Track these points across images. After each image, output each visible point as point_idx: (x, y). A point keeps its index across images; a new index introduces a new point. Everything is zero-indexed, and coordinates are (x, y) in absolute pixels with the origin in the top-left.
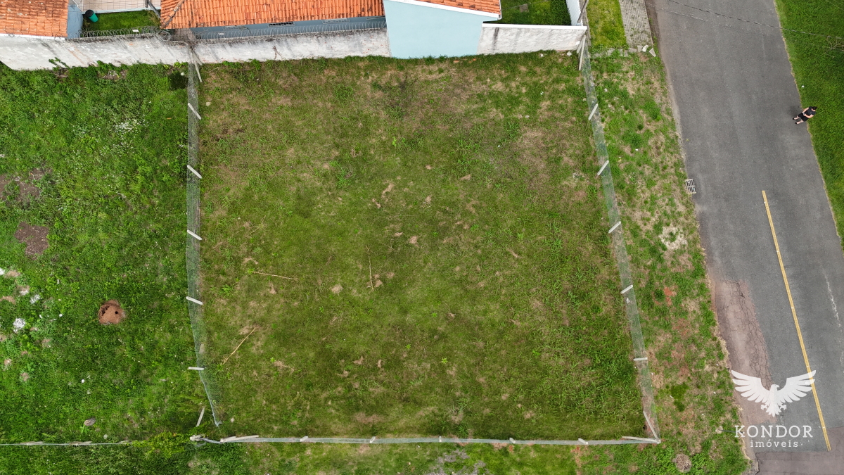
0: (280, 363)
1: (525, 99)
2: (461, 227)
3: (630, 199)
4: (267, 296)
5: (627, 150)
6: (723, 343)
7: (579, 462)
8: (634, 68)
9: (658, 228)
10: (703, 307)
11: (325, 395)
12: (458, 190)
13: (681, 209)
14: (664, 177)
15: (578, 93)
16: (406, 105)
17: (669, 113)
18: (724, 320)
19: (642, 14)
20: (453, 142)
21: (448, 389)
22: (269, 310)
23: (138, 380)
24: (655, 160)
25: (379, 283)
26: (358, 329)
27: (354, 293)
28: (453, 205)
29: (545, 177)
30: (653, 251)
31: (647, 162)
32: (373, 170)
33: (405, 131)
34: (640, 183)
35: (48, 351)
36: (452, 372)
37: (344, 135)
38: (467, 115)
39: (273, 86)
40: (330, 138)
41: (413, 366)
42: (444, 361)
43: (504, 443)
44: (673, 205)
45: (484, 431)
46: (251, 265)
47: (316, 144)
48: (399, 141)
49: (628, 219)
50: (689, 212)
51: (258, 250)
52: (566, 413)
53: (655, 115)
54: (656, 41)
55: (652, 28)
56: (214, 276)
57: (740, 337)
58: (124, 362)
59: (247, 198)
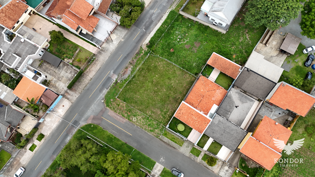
0: (153, 65)
1: (164, 115)
2: (154, 95)
3: (143, 118)
4: (162, 68)
5: (149, 123)
6: (119, 115)
7: (120, 89)
9: (137, 118)
10: (125, 116)
11: (146, 67)
13: (137, 124)
14: (142, 125)
17: (150, 133)
18: (122, 117)
19: (165, 141)
20: (165, 102)
21: (137, 80)
22: (160, 67)
23: (162, 49)
24: (145, 126)
27: (155, 77)
28: (157, 96)
29: (153, 110)
30: (135, 116)
31: (146, 124)
32: (168, 90)
33: (171, 97)
34: (144, 121)
36: (138, 82)
37: (175, 89)
38: (167, 106)
39: (188, 85)
40: (176, 87)
41: (142, 78)
42: (140, 82)
43: (127, 82)
44: (139, 123)
45: (130, 81)
46: (167, 68)
47: (176, 85)
48: (170, 95)
49: (140, 116)
50: (136, 124)
51: (168, 70)
52: (126, 91)
53: (151, 131)
54: (160, 140)
55: (163, 141)
56: (168, 63)
57: (119, 118)
58: (166, 49)
59: (175, 73)
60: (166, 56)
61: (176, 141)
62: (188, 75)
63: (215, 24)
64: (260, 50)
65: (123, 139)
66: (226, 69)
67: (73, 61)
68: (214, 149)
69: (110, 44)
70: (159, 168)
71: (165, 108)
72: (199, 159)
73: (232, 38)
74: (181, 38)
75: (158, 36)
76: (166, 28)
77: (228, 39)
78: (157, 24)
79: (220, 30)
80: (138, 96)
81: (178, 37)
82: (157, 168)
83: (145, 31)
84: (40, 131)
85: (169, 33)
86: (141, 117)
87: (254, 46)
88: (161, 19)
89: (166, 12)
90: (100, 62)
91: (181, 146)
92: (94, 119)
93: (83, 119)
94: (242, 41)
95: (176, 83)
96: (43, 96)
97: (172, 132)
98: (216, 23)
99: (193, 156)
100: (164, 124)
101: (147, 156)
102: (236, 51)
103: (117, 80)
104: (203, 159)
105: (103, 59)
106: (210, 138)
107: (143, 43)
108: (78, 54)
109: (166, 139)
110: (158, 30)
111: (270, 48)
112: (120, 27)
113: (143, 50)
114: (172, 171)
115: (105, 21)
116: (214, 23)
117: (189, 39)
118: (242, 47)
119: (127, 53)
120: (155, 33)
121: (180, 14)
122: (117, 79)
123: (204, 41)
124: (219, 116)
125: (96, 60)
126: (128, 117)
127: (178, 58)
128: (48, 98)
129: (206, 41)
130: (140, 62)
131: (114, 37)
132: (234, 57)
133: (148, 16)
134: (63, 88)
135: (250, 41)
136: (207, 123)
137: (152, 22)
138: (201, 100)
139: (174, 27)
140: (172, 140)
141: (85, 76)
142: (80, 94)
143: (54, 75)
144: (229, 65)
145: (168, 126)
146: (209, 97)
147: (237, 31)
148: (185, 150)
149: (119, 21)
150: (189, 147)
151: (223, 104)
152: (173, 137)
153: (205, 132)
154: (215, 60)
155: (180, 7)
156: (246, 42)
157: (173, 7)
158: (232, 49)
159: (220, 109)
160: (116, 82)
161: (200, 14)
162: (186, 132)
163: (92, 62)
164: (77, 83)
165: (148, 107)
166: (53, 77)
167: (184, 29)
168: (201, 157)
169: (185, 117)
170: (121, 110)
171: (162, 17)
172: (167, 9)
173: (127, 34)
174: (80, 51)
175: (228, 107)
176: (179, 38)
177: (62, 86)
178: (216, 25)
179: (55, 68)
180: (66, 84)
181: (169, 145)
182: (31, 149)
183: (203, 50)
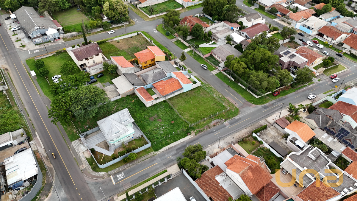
1: (199, 91)
5: (211, 91)
8: (207, 85)
12: (198, 100)
13: (219, 94)
15: (203, 88)
16: (188, 95)
17: (213, 87)
18: (229, 100)
22: (188, 115)
24: (214, 91)
25: (196, 109)
26: (197, 113)
29: (205, 96)
30: (219, 97)
32: (189, 101)
35: (168, 128)
40: (183, 101)
48: (189, 98)
49: (215, 96)
67: (259, 146)
69: (221, 146)
70: (214, 72)
71: (196, 94)
74: (161, 128)
78: (174, 146)
83: (187, 145)
89: (161, 152)
92: (250, 106)
93: (259, 108)
95: (181, 103)
96: (288, 124)
103: (224, 121)
107: (193, 136)
108: (253, 150)
110: (176, 141)
113: (195, 132)
117: (156, 125)
119: (210, 135)
126: (224, 98)
134: (271, 130)
142: (258, 122)
155: (148, 150)
157: (153, 153)
165: (208, 98)
166: (279, 140)
170: (228, 103)
171: (167, 149)
175: (158, 76)
182: (302, 105)
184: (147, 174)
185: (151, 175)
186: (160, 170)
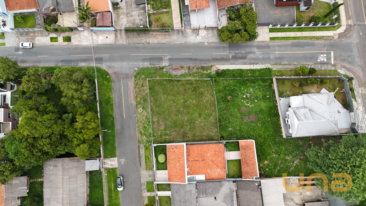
0: (202, 90)
1: (163, 135)
2: (174, 112)
3: (147, 117)
4: (205, 100)
5: (146, 126)
6: (134, 94)
7: (158, 76)
8: (143, 141)
9: (143, 112)
10: (137, 99)
11: (196, 85)
12: (175, 118)
13: (138, 115)
14: (141, 121)
15: (154, 136)
16: (183, 134)
17: (138, 133)
18: (134, 97)
19: (141, 152)
20: (175, 127)
21: (177, 86)
22: (205, 98)
23: (225, 88)
24: (141, 124)
25: (188, 102)
26: (191, 95)
27: (191, 101)
28: (176, 115)
29: (160, 120)
30: (144, 108)
31: (143, 123)
32: (189, 121)
33: (183, 129)
34: (144, 119)
35: (239, 92)
37: (194, 128)
38: (173, 132)
39: (206, 137)
40: (196, 127)
41: (182, 89)
42: (177, 90)
43: (169, 79)
44: (140, 116)
45: (172, 80)
46: (208, 105)
47: (198, 126)
48: (184, 127)
49: (147, 113)
51: (207, 108)
52: (160, 83)
53: (141, 132)
54: (139, 147)
55: (139, 149)
56: (214, 104)
57: (132, 95)
58: (227, 91)
59: (209, 116)
60: (220, 95)
61: (147, 162)
62: (215, 130)
63: (286, 121)
64: (291, 183)
65: (116, 113)
66: (246, 164)
67: (153, 14)
68: (164, 202)
69: (194, 35)
70: (113, 163)
71: (170, 130)
72: (146, 194)
73: (284, 148)
74: (248, 98)
75: (234, 74)
76: (248, 76)
77: (280, 144)
78: (245, 64)
79: (283, 130)
80: (163, 97)
81: (247, 94)
82: (113, 161)
83: (231, 57)
84: (72, 34)
85: (244, 83)
86: (147, 115)
87: (291, 175)
88: (254, 64)
89: (265, 64)
90: (170, 38)
91: (146, 170)
92: (115, 73)
93: (108, 64)
94: (288, 160)
95: (201, 124)
96: (101, 14)
97: (152, 153)
98: (288, 121)
99: (144, 187)
100: (154, 140)
101: (116, 145)
102: (273, 161)
103: (164, 68)
104: (149, 197)
105: (175, 39)
106: (170, 192)
107: (217, 66)
108: (163, 13)
109: (142, 151)
110: (241, 70)
111: (300, 192)
112: (217, 31)
113: (210, 70)
114: (119, 177)
115: (213, 12)
116: (286, 119)
117: (253, 105)
118: (281, 163)
119: (196, 57)
120: (235, 69)
121: (272, 79)
122: (166, 66)
123: (262, 123)
124: (195, 187)
125: (169, 34)
126: (138, 103)
127: (225, 108)
128: (103, 19)
129: (263, 124)
130: (197, 76)
131: (203, 33)
132: (265, 163)
133: (248, 50)
134: (122, 24)
135: (293, 168)
136: (181, 181)
137: (244, 58)
138: (199, 160)
139: (254, 83)
140: (145, 158)
141: (147, 35)
142: (128, 44)
143: (128, 7)
144: (253, 164)
145: (155, 145)
146: (207, 166)
147: (294, 148)
148: (145, 176)
149: (221, 27)
150: (150, 177)
151: (210, 183)
152: (149, 156)
153: (172, 184)
154: (247, 147)
155: (279, 74)
156: (289, 164)
157: (275, 68)
158: (272, 156)
159: (203, 184)
160: (162, 67)
161: (287, 99)
162: (161, 166)
163: (164, 32)
164: (135, 33)
165: (160, 114)
166: (125, 8)
167: (260, 94)
168: (149, 195)
169: (173, 156)
170: (140, 91)
171: (256, 64)
172: (269, 63)
173: (215, 43)
174: (167, 12)
175: (210, 190)
176: (246, 96)
177: (124, 22)
178: (286, 123)
179: (135, 2)
180: (128, 24)
181: (140, 157)
182: (52, 39)
183: (251, 127)
184: (293, 45)
185: (290, 42)
186: (277, 42)
